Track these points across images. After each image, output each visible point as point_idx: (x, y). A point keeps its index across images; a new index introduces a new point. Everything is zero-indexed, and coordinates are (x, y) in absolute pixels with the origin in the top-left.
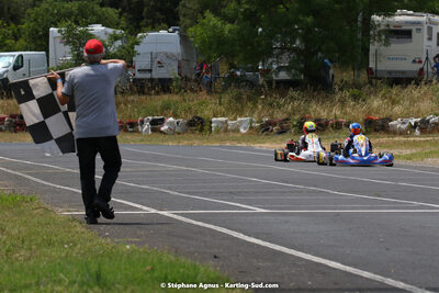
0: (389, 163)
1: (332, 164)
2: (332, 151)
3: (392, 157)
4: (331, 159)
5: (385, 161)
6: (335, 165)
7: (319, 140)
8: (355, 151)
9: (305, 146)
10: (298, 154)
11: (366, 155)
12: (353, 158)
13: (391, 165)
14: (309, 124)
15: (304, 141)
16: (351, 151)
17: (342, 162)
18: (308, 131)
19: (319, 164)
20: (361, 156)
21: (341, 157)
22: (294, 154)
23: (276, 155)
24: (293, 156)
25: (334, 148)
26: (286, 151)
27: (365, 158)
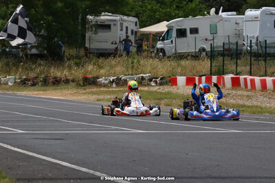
0: (235, 118)
1: (187, 119)
2: (185, 108)
3: (238, 114)
4: (186, 114)
6: (189, 120)
7: (140, 98)
8: (207, 108)
9: (128, 103)
11: (217, 111)
12: (206, 114)
13: (238, 120)
15: (127, 99)
16: (203, 107)
17: (196, 117)
19: (173, 118)
20: (213, 111)
21: (195, 113)
22: (119, 109)
23: (103, 110)
24: (118, 111)
25: (186, 105)
26: (113, 106)
27: (217, 114)
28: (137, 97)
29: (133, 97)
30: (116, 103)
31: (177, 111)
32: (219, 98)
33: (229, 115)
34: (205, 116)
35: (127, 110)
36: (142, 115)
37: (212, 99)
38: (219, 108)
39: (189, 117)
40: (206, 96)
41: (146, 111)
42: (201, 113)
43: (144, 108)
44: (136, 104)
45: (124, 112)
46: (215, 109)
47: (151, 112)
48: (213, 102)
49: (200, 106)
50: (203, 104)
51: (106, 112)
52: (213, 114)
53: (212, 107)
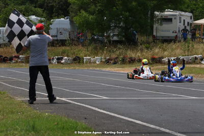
0: (191, 81)
3: (192, 78)
4: (162, 79)
6: (163, 82)
7: (150, 69)
8: (174, 75)
9: (143, 71)
10: (139, 75)
12: (173, 78)
13: (192, 82)
14: (145, 61)
15: (142, 69)
16: (172, 75)
18: (144, 64)
19: (155, 81)
20: (177, 77)
21: (167, 78)
22: (137, 75)
23: (128, 75)
24: (137, 77)
25: (163, 73)
26: (133, 73)
27: (179, 78)
28: (148, 68)
29: (146, 68)
30: (136, 72)
31: (157, 77)
32: (181, 69)
34: (172, 80)
35: (142, 76)
36: (151, 79)
38: (181, 75)
41: (153, 77)
42: (171, 78)
44: (147, 72)
45: (140, 77)
46: (178, 76)
51: (130, 77)
52: (177, 79)
53: (176, 75)
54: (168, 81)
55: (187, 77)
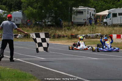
1: (98, 51)
2: (98, 47)
4: (98, 49)
5: (117, 50)
7: (84, 43)
8: (106, 47)
9: (79, 45)
11: (110, 48)
12: (106, 49)
14: (81, 37)
16: (104, 47)
17: (102, 50)
19: (93, 51)
20: (108, 48)
21: (101, 49)
22: (76, 47)
25: (98, 46)
26: (73, 46)
27: (110, 49)
28: (83, 43)
31: (94, 48)
33: (115, 50)
34: (105, 50)
37: (108, 43)
38: (111, 47)
39: (99, 50)
40: (106, 42)
41: (86, 48)
42: (104, 49)
43: (85, 47)
44: (82, 45)
45: (78, 48)
47: (88, 48)
48: (109, 44)
49: (104, 46)
50: (105, 45)
51: (70, 48)
52: (108, 49)
53: (108, 47)
54: (103, 51)
55: (115, 48)
